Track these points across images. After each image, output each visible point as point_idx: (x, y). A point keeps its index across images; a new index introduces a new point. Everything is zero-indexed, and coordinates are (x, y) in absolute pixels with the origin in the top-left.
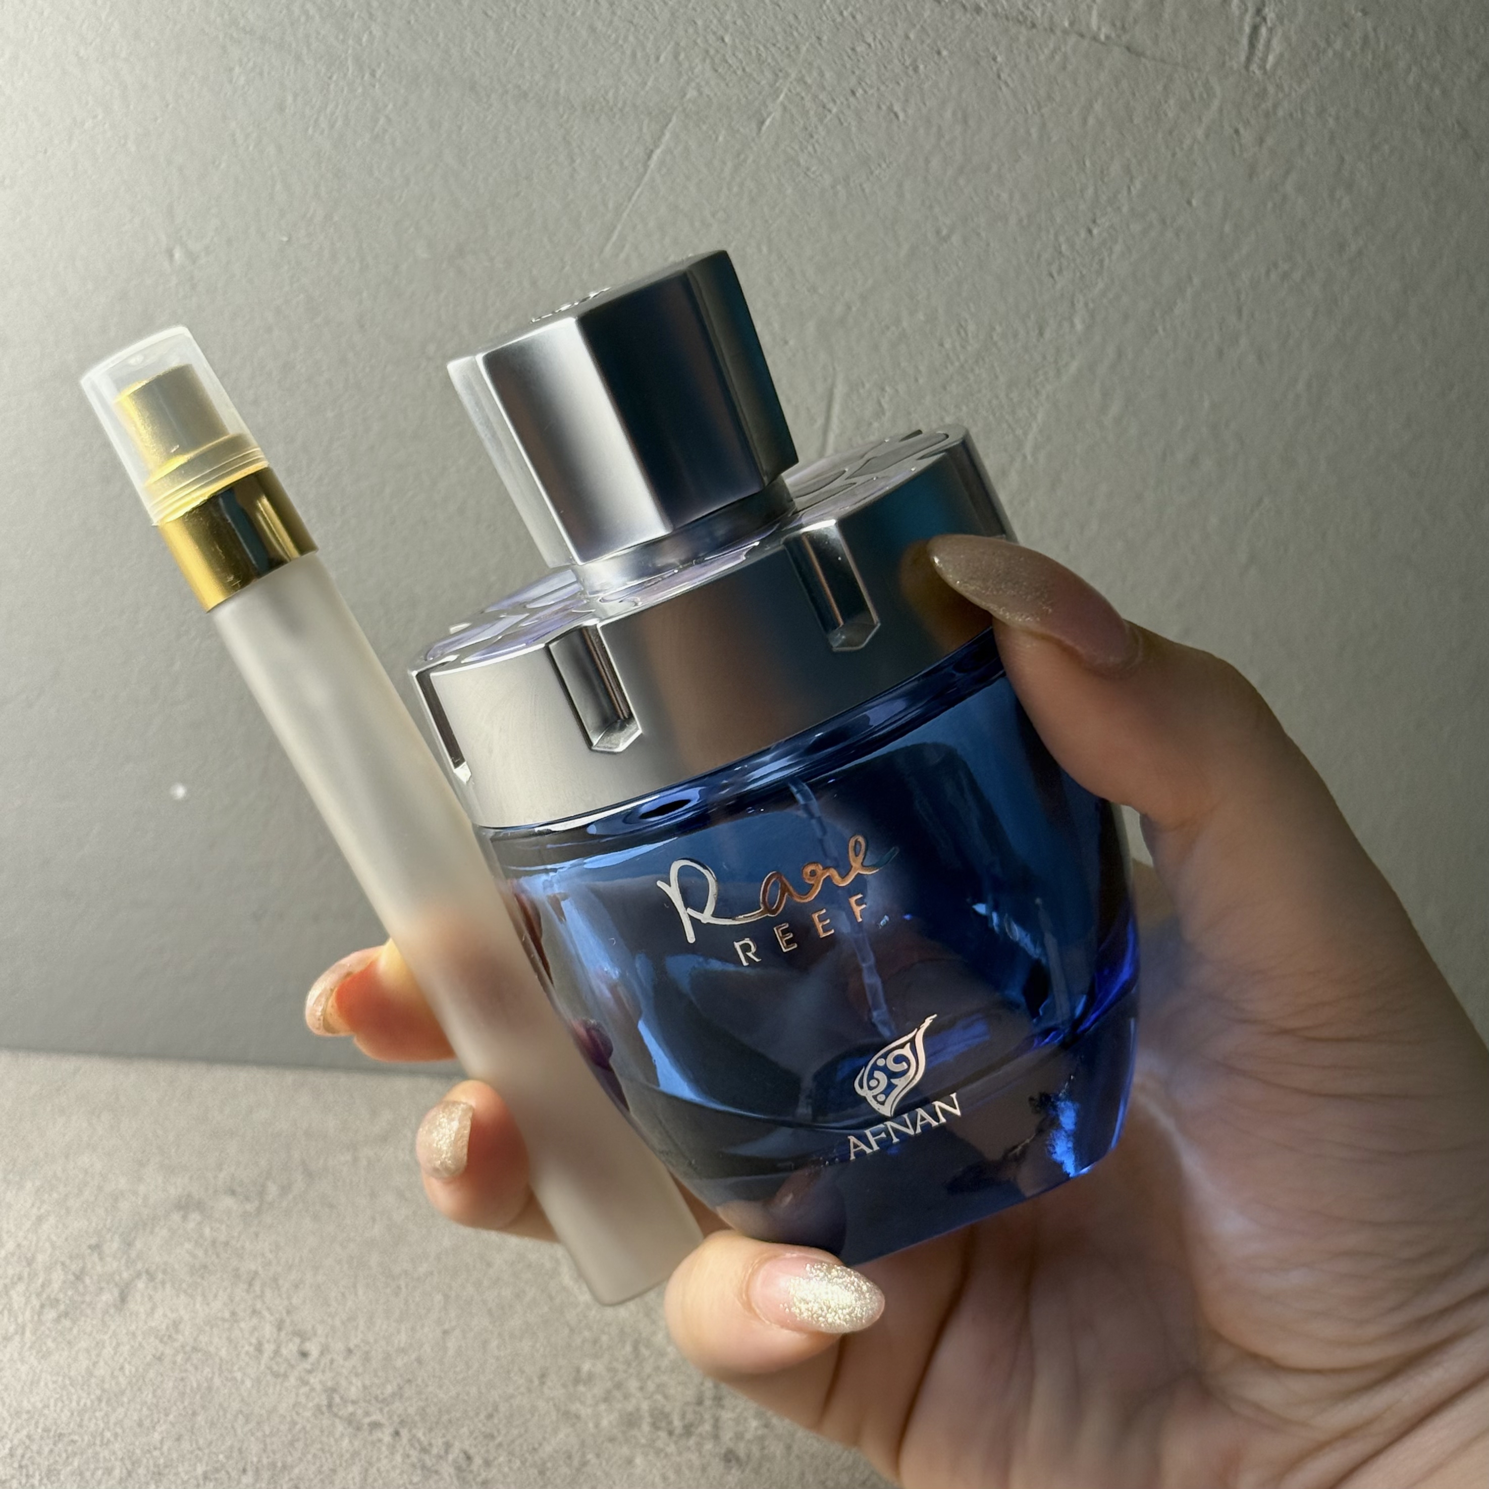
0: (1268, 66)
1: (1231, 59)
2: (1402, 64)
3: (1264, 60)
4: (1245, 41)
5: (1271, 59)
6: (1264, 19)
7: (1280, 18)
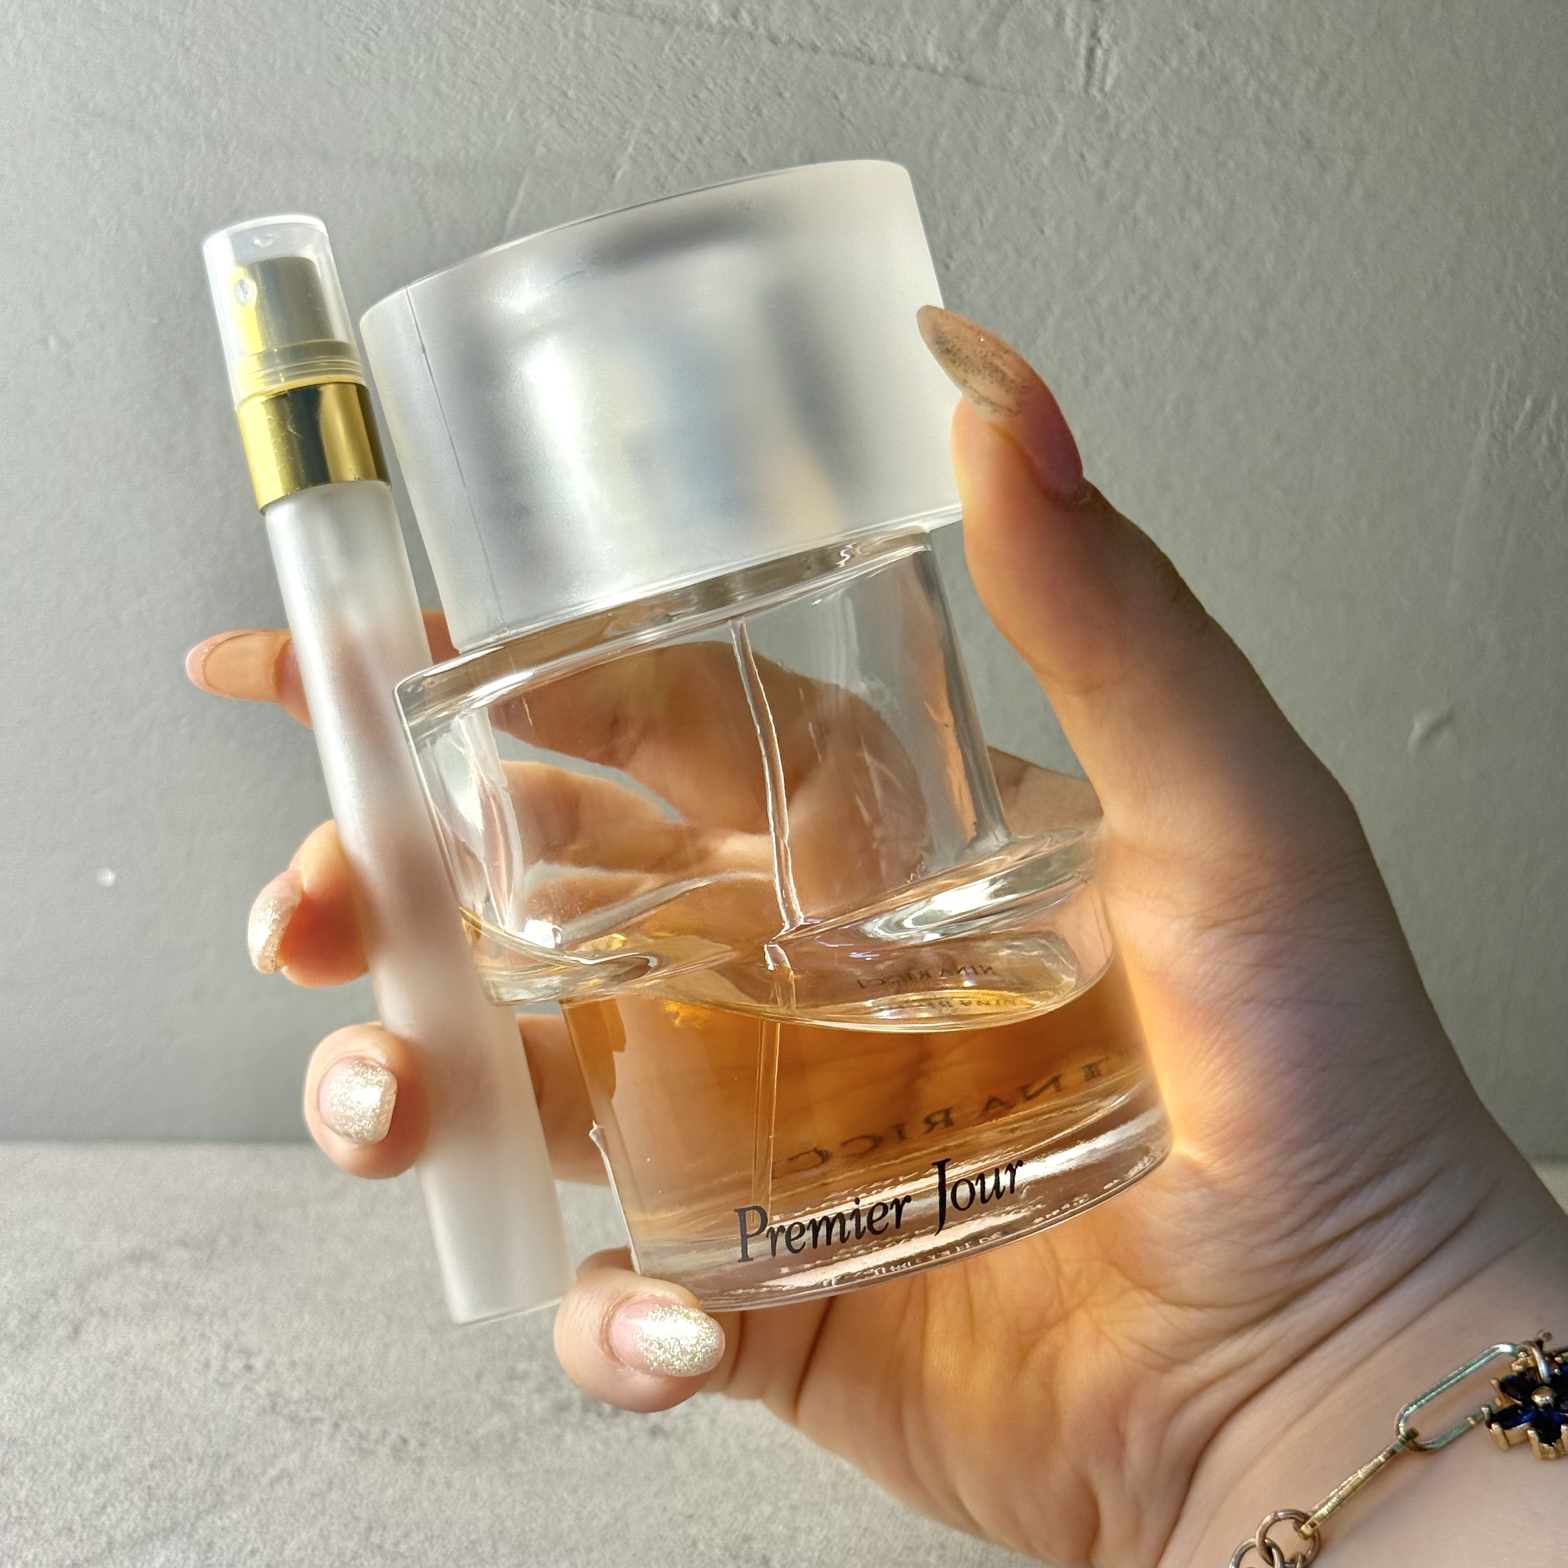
0: (1108, 88)
1: (1070, 83)
2: (1240, 78)
3: (1103, 82)
4: (1081, 64)
5: (1109, 81)
6: (1099, 41)
7: (1115, 38)
